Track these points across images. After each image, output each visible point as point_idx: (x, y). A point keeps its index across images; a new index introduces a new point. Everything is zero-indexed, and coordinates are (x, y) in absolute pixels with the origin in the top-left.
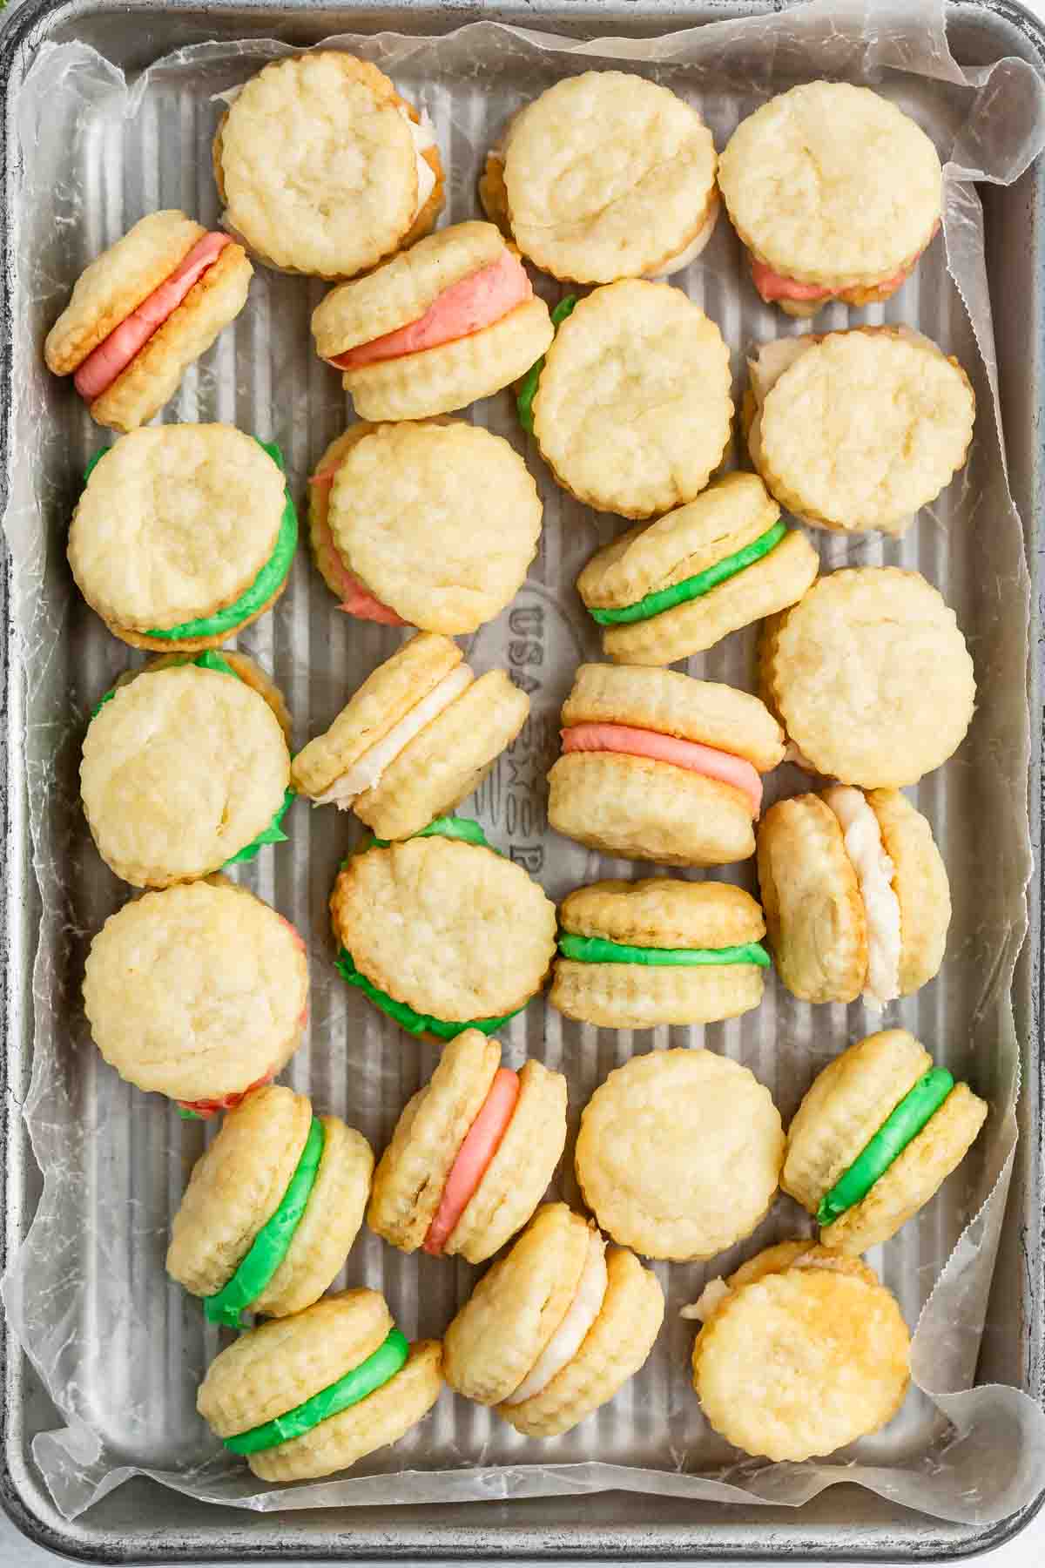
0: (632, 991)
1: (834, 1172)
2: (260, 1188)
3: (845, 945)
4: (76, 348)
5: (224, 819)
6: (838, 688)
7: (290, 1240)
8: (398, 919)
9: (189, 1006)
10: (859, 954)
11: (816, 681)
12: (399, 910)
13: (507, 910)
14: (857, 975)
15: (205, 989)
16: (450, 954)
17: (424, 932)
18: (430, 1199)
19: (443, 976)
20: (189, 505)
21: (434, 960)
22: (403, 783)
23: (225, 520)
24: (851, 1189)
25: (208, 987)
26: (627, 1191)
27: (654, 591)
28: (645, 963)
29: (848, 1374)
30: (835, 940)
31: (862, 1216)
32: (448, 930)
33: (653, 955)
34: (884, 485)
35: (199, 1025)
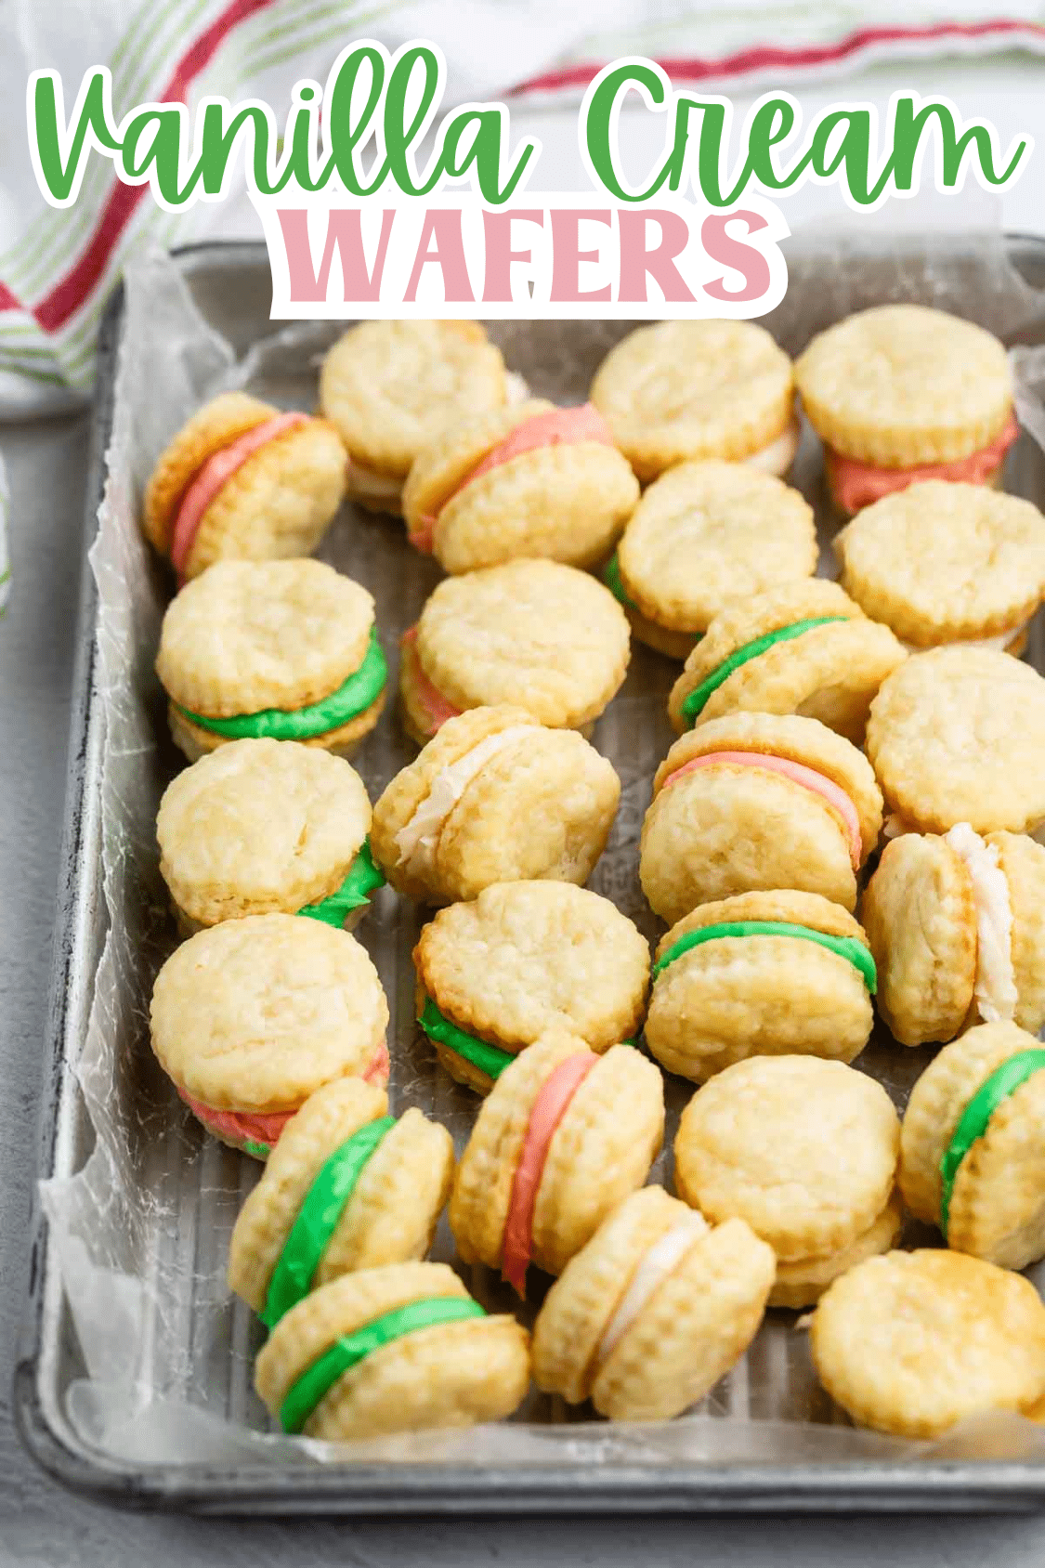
0: (727, 958)
1: (954, 1110)
2: (328, 1119)
3: (951, 904)
4: (172, 467)
5: (302, 841)
6: (934, 730)
7: (359, 1169)
8: (484, 946)
9: (260, 994)
10: (966, 918)
11: (910, 726)
12: (484, 939)
13: (597, 935)
14: (966, 944)
15: (278, 981)
16: (536, 972)
17: (509, 953)
18: (514, 1141)
19: (529, 993)
20: (278, 614)
21: (520, 978)
22: (486, 793)
23: (312, 623)
24: (971, 1122)
25: (280, 977)
26: (730, 1163)
27: (741, 644)
28: (740, 934)
29: (982, 1329)
30: (940, 898)
31: (987, 1147)
32: (535, 953)
33: (748, 926)
34: (970, 585)
35: (269, 1013)
